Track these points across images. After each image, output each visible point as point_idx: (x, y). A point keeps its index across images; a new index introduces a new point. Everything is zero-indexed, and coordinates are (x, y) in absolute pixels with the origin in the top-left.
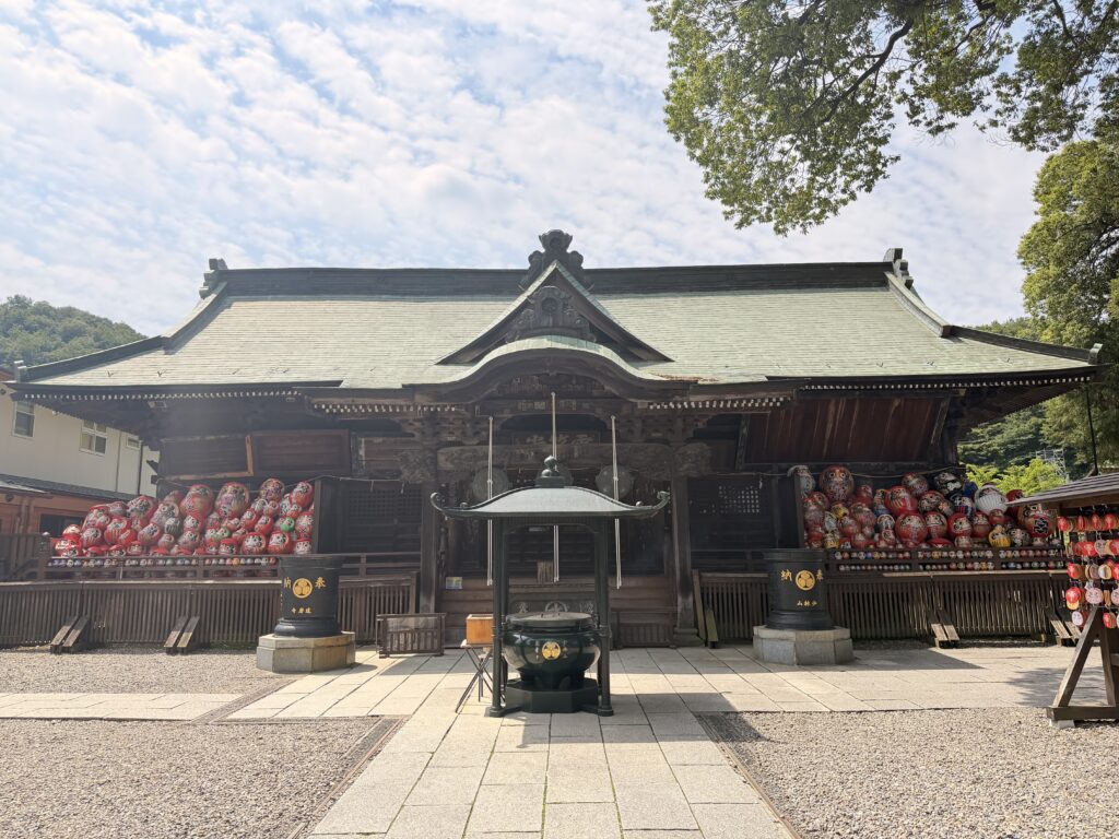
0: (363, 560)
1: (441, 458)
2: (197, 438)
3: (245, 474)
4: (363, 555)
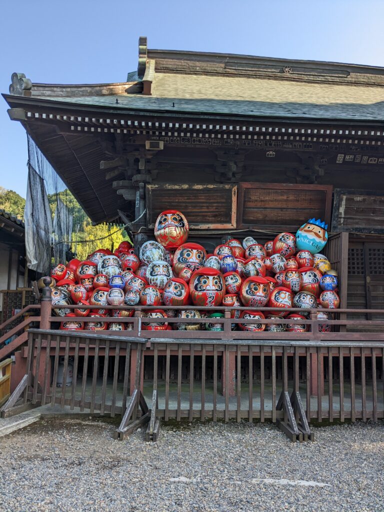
2: (186, 186)
3: (229, 226)
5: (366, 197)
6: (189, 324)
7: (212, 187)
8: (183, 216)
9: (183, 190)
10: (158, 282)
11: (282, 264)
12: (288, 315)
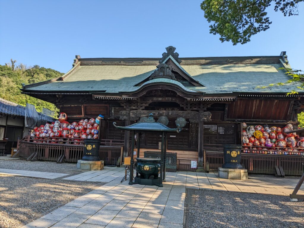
1: (131, 114)
2: (69, 106)
3: (82, 116)
4: (111, 140)
5: (119, 108)
7: (76, 105)
10: (55, 131)
11: (89, 127)
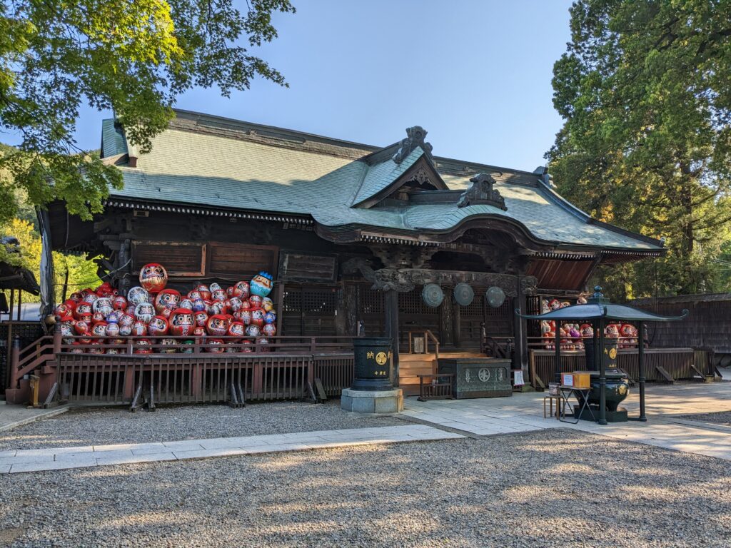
0: (313, 342)
1: (399, 276)
2: (165, 243)
3: (198, 274)
4: (313, 338)
5: (303, 256)
6: (169, 348)
7: (186, 244)
8: (163, 268)
9: (162, 245)
10: (145, 319)
11: (238, 305)
12: (241, 340)
